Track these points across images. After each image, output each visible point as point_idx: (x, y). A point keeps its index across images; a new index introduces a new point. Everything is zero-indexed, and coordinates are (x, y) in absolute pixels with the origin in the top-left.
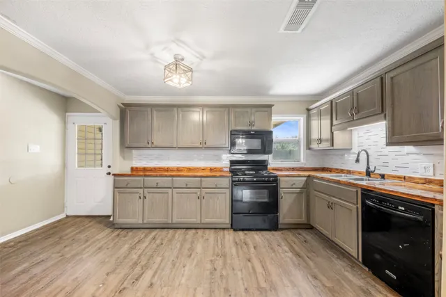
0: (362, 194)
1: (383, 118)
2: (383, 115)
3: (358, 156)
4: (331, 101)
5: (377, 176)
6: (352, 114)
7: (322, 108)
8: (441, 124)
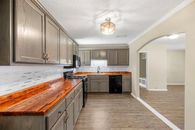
0: (109, 77)
1: (107, 59)
4: (90, 50)
5: (100, 73)
6: (99, 57)
7: (85, 51)
8: (117, 62)
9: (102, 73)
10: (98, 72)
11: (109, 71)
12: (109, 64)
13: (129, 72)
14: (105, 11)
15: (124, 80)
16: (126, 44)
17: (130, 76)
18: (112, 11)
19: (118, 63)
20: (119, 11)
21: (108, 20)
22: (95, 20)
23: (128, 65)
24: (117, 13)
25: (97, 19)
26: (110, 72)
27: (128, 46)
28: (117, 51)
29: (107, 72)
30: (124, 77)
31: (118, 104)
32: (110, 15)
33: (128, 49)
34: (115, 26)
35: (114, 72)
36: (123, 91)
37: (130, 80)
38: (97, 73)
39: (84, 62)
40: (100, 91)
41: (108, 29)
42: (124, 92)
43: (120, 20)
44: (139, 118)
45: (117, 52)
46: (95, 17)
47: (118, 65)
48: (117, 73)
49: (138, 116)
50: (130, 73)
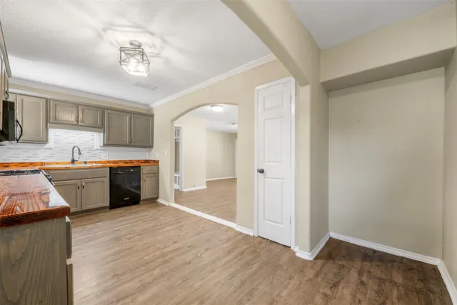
0: (110, 170)
1: (103, 131)
4: (47, 100)
5: (81, 163)
7: (25, 98)
8: (128, 139)
9: (85, 163)
10: (73, 161)
11: (107, 159)
12: (108, 144)
13: (155, 161)
14: (138, 27)
15: (144, 176)
16: (147, 105)
17: (156, 167)
18: (152, 34)
19: (130, 142)
20: (165, 41)
21: (135, 45)
22: (105, 30)
23: (151, 147)
24: (158, 42)
25: (109, 32)
27: (151, 109)
28: (129, 114)
29: (100, 162)
30: (145, 169)
31: (141, 220)
32: (143, 39)
33: (152, 116)
34: (149, 63)
35: (120, 161)
36: (143, 197)
37: (156, 175)
38: (69, 163)
40: (83, 209)
41: (136, 64)
42: (144, 200)
43: (158, 55)
44: (183, 229)
45: (127, 118)
46: (110, 26)
47: (130, 145)
48: (126, 162)
49: (181, 226)
50: (158, 162)
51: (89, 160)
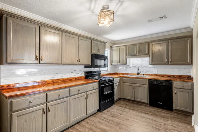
0: (149, 81)
1: (149, 56)
2: (149, 55)
3: (138, 68)
4: (126, 46)
5: (141, 74)
6: (137, 53)
7: (121, 48)
8: (166, 60)
9: (143, 75)
10: (138, 74)
11: (156, 73)
12: (153, 63)
17: (190, 84)
19: (168, 61)
21: (106, 8)
26: (157, 75)
28: (167, 41)
29: (151, 75)
35: (164, 75)
39: (119, 61)
40: (135, 100)
42: (177, 110)
47: (168, 63)
51: (145, 73)
